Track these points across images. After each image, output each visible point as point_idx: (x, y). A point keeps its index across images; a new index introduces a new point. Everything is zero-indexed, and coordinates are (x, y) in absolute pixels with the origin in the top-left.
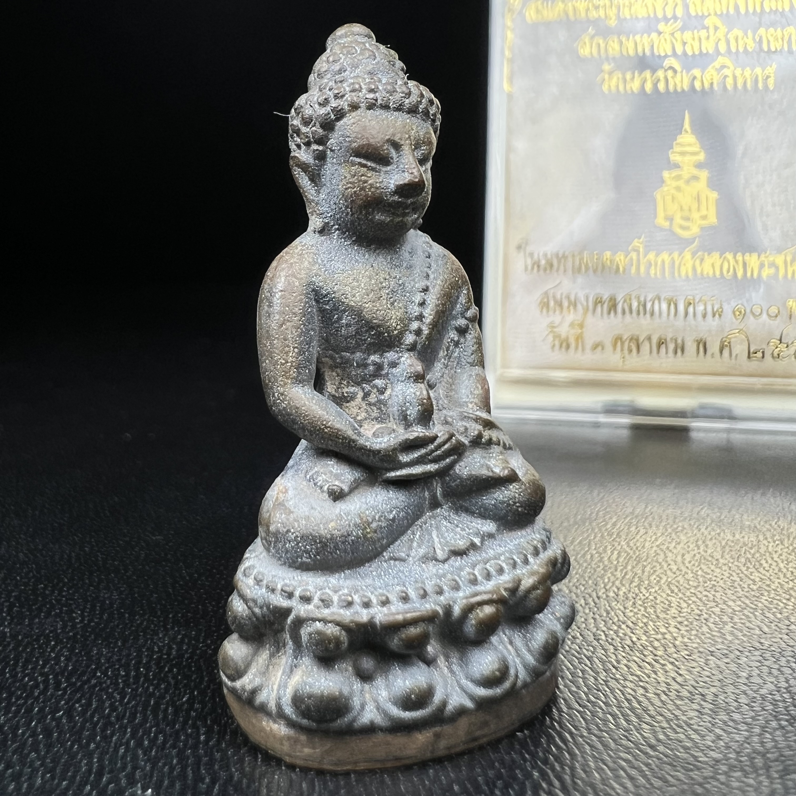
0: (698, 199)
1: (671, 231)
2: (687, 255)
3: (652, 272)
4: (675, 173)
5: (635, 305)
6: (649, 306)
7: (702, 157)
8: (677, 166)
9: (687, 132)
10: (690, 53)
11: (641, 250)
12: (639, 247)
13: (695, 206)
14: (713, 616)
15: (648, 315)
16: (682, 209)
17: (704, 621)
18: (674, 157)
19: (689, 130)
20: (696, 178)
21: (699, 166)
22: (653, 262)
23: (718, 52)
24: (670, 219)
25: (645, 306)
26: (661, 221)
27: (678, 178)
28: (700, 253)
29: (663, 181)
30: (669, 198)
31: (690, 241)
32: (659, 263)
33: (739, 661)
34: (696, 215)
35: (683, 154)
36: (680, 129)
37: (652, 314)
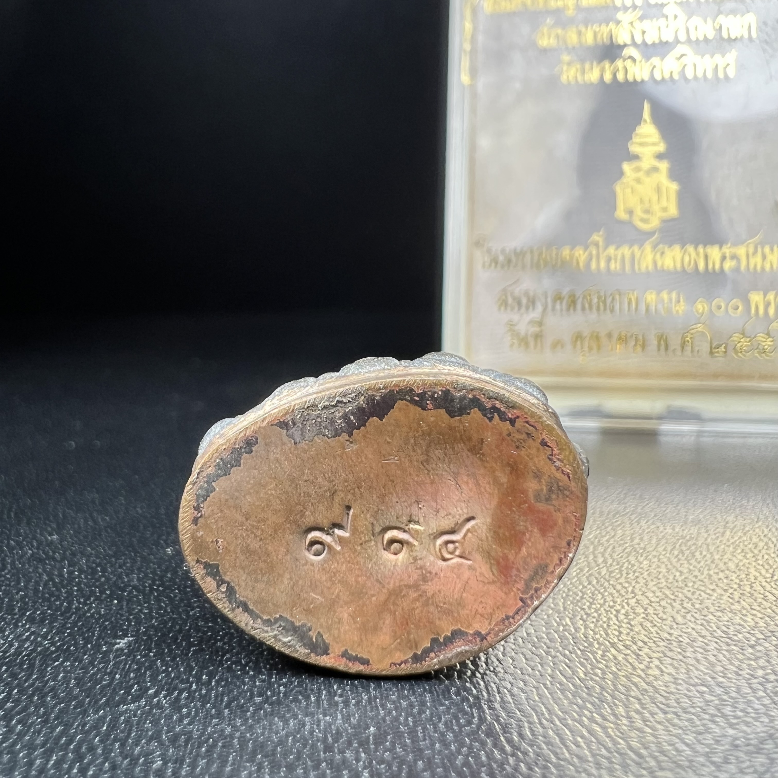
0: (658, 190)
1: (630, 223)
2: (648, 247)
3: (612, 266)
4: (635, 164)
5: (595, 300)
6: (609, 300)
7: (661, 147)
8: (636, 157)
9: (645, 121)
10: (649, 42)
11: (601, 244)
12: (598, 242)
13: (655, 198)
14: (626, 607)
15: (608, 311)
16: (642, 201)
17: (614, 613)
18: (634, 148)
19: (648, 121)
20: (655, 169)
21: (660, 157)
22: (613, 256)
23: (677, 41)
24: (631, 212)
25: (605, 302)
26: (621, 214)
27: (638, 169)
28: (661, 246)
29: (621, 174)
30: (629, 191)
31: (650, 234)
32: (619, 257)
33: (640, 653)
34: (656, 208)
35: (642, 144)
36: (639, 120)
37: (612, 311)
